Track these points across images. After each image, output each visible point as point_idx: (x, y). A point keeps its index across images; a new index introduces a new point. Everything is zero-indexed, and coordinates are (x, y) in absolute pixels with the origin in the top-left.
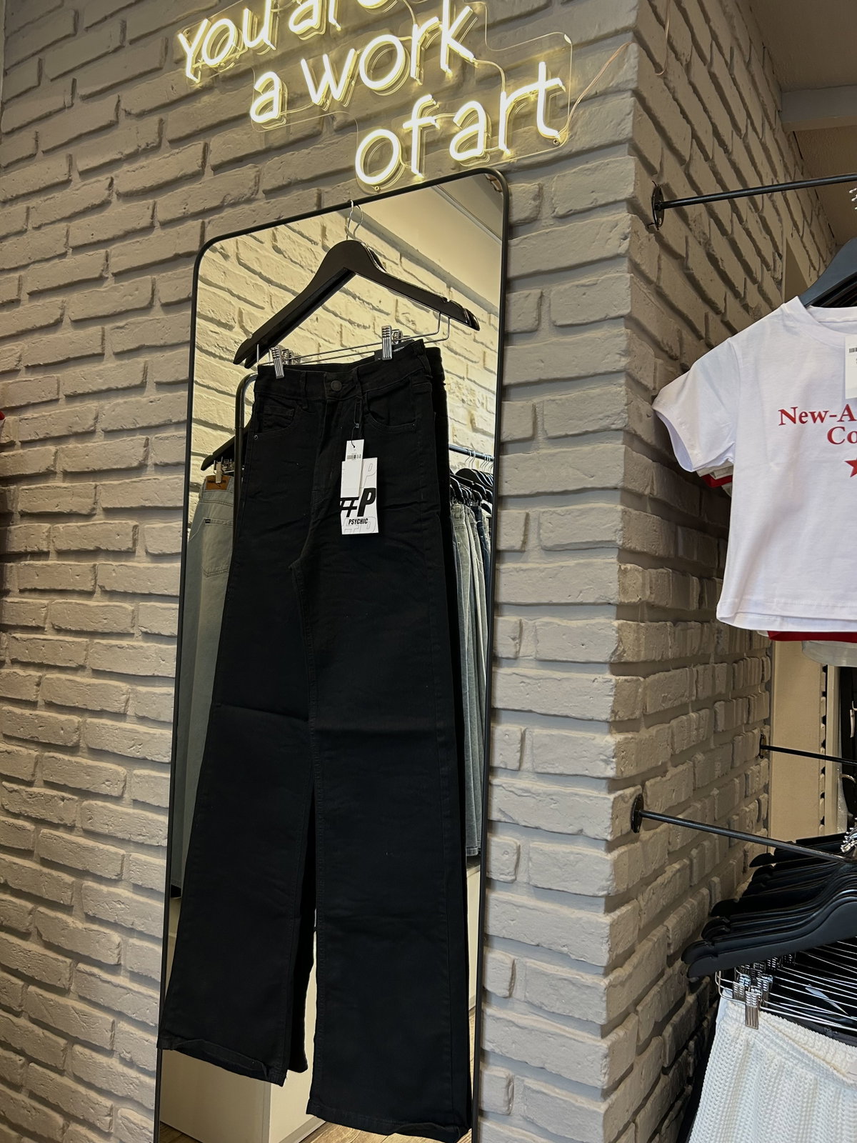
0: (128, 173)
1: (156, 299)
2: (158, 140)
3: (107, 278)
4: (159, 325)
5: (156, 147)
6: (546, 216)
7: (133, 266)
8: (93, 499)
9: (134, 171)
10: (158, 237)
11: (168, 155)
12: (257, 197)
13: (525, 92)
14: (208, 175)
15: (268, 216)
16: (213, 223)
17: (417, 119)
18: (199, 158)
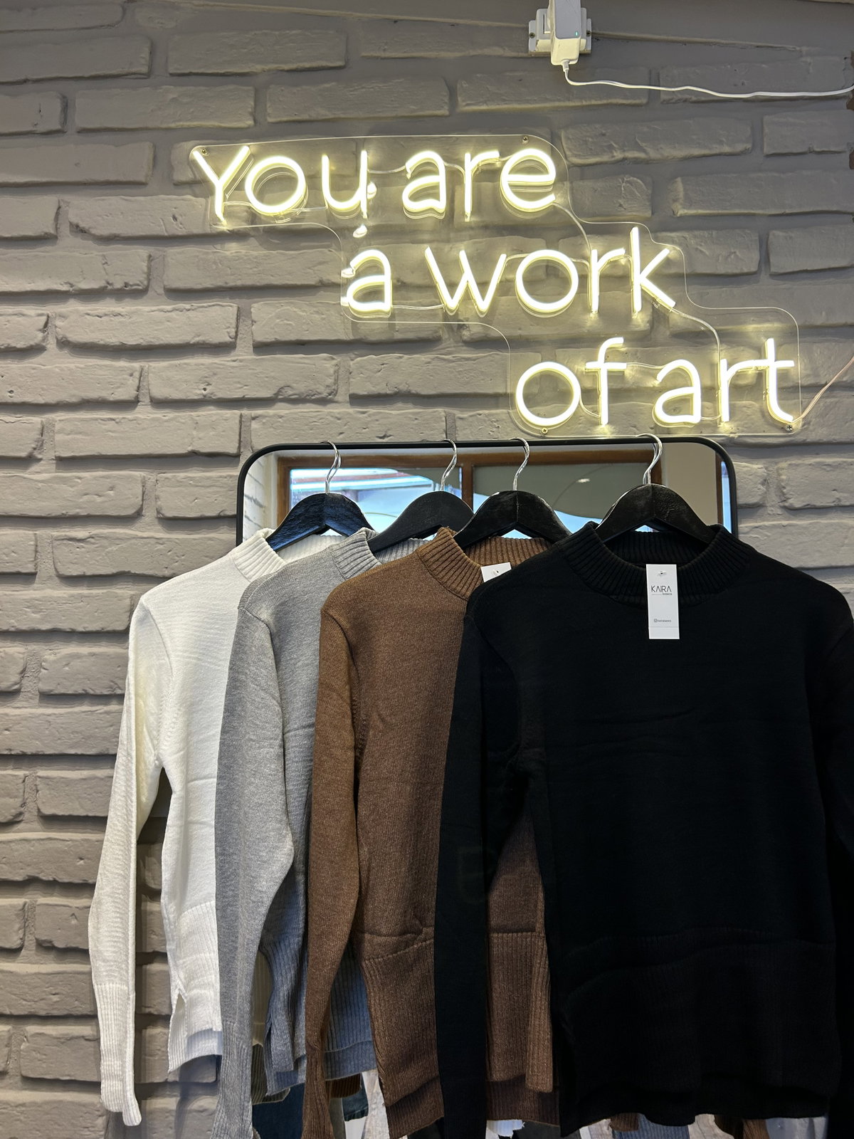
0: (87, 316)
1: (145, 507)
2: (146, 283)
3: (41, 460)
4: (162, 546)
5: (141, 290)
6: (773, 503)
7: (104, 453)
8: (20, 799)
9: (101, 317)
10: (153, 419)
11: (169, 308)
12: (336, 398)
13: (749, 365)
14: (244, 352)
15: (364, 430)
16: (264, 421)
17: (605, 362)
18: (228, 325)
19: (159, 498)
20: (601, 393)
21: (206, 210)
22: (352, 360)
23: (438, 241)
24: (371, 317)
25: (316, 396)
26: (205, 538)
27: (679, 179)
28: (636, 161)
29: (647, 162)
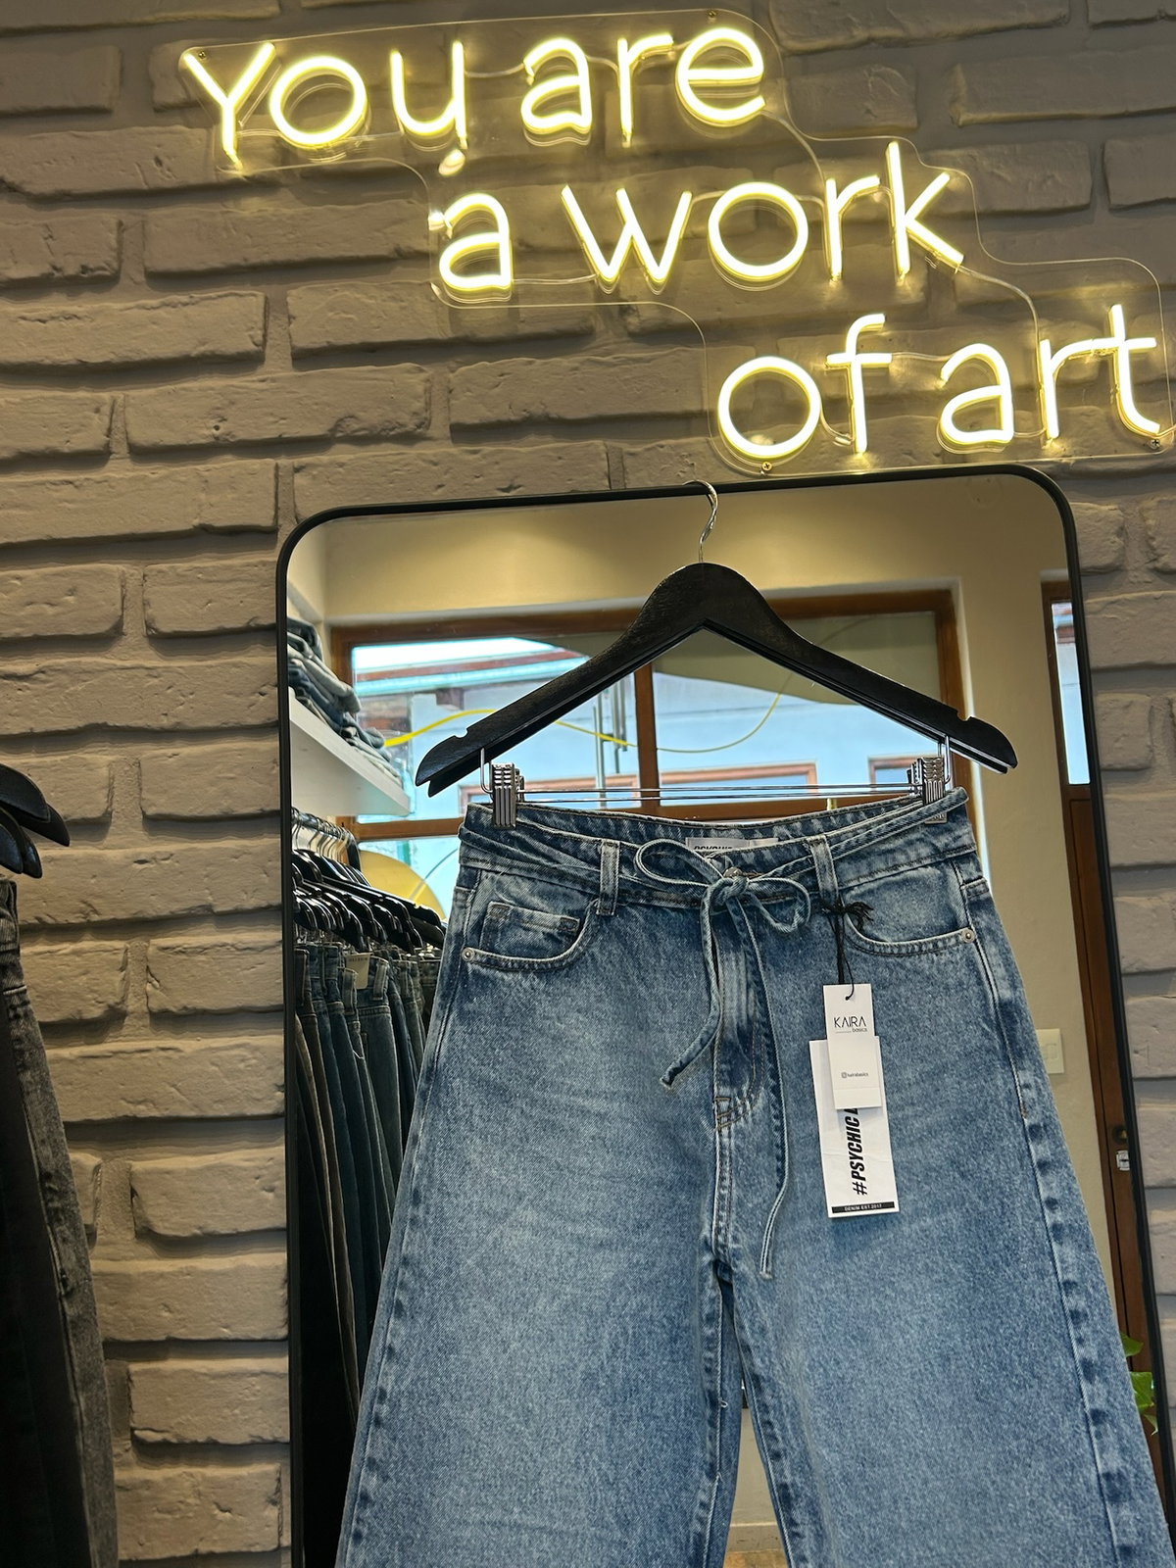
0: (23, 322)
1: (126, 619)
2: (115, 265)
4: (156, 681)
5: (108, 277)
6: (1137, 565)
7: (56, 536)
9: (44, 322)
10: (135, 479)
11: (154, 302)
12: (431, 432)
13: (1086, 347)
14: (278, 367)
15: (476, 480)
16: (315, 473)
17: (858, 352)
18: (250, 325)
19: (149, 604)
20: (855, 402)
21: (208, 146)
22: (453, 372)
23: (582, 180)
24: (483, 300)
25: (398, 431)
26: (228, 664)
27: (958, 68)
28: (889, 43)
29: (904, 43)
